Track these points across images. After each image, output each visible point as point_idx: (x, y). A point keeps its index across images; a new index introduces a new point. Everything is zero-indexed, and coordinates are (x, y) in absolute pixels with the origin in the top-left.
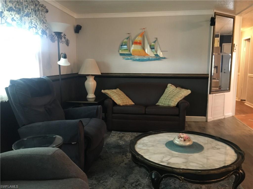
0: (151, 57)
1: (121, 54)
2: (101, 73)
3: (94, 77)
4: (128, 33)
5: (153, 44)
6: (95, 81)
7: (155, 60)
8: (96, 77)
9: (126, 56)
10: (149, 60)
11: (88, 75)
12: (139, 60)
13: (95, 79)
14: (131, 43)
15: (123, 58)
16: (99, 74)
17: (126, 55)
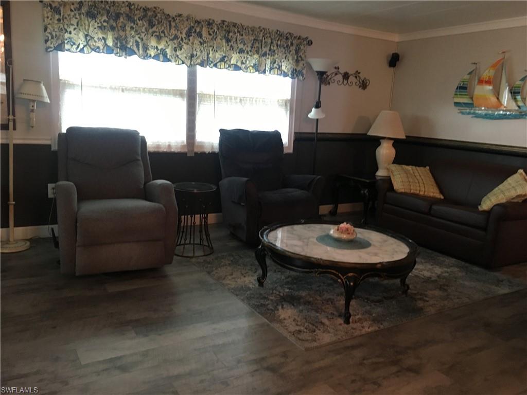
0: (510, 111)
1: (457, 104)
2: (406, 136)
3: (393, 141)
4: (473, 62)
5: (519, 83)
6: (393, 148)
7: (515, 117)
8: (397, 143)
9: (462, 107)
10: (504, 117)
11: (384, 138)
12: (486, 117)
13: (394, 145)
14: (476, 81)
15: (459, 111)
16: (402, 136)
17: (464, 105)
